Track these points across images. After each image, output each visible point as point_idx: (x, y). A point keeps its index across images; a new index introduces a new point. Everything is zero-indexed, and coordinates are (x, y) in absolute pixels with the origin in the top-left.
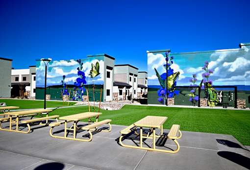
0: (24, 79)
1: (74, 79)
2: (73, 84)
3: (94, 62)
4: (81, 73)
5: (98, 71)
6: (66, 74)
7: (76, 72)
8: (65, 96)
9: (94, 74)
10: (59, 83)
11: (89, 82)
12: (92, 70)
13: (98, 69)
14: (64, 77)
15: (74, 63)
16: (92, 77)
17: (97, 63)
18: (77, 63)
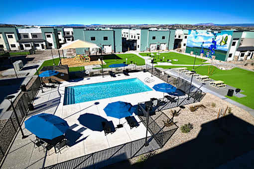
0: (179, 37)
1: (209, 45)
2: (208, 47)
3: (225, 35)
4: (214, 42)
5: (226, 42)
6: (205, 41)
7: (211, 40)
8: (202, 54)
9: (222, 44)
10: (199, 46)
11: (218, 48)
12: (222, 41)
13: (226, 40)
14: (203, 43)
15: (211, 35)
16: (221, 45)
17: (227, 37)
18: (213, 35)
